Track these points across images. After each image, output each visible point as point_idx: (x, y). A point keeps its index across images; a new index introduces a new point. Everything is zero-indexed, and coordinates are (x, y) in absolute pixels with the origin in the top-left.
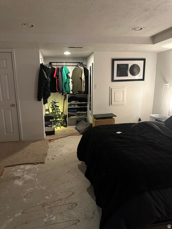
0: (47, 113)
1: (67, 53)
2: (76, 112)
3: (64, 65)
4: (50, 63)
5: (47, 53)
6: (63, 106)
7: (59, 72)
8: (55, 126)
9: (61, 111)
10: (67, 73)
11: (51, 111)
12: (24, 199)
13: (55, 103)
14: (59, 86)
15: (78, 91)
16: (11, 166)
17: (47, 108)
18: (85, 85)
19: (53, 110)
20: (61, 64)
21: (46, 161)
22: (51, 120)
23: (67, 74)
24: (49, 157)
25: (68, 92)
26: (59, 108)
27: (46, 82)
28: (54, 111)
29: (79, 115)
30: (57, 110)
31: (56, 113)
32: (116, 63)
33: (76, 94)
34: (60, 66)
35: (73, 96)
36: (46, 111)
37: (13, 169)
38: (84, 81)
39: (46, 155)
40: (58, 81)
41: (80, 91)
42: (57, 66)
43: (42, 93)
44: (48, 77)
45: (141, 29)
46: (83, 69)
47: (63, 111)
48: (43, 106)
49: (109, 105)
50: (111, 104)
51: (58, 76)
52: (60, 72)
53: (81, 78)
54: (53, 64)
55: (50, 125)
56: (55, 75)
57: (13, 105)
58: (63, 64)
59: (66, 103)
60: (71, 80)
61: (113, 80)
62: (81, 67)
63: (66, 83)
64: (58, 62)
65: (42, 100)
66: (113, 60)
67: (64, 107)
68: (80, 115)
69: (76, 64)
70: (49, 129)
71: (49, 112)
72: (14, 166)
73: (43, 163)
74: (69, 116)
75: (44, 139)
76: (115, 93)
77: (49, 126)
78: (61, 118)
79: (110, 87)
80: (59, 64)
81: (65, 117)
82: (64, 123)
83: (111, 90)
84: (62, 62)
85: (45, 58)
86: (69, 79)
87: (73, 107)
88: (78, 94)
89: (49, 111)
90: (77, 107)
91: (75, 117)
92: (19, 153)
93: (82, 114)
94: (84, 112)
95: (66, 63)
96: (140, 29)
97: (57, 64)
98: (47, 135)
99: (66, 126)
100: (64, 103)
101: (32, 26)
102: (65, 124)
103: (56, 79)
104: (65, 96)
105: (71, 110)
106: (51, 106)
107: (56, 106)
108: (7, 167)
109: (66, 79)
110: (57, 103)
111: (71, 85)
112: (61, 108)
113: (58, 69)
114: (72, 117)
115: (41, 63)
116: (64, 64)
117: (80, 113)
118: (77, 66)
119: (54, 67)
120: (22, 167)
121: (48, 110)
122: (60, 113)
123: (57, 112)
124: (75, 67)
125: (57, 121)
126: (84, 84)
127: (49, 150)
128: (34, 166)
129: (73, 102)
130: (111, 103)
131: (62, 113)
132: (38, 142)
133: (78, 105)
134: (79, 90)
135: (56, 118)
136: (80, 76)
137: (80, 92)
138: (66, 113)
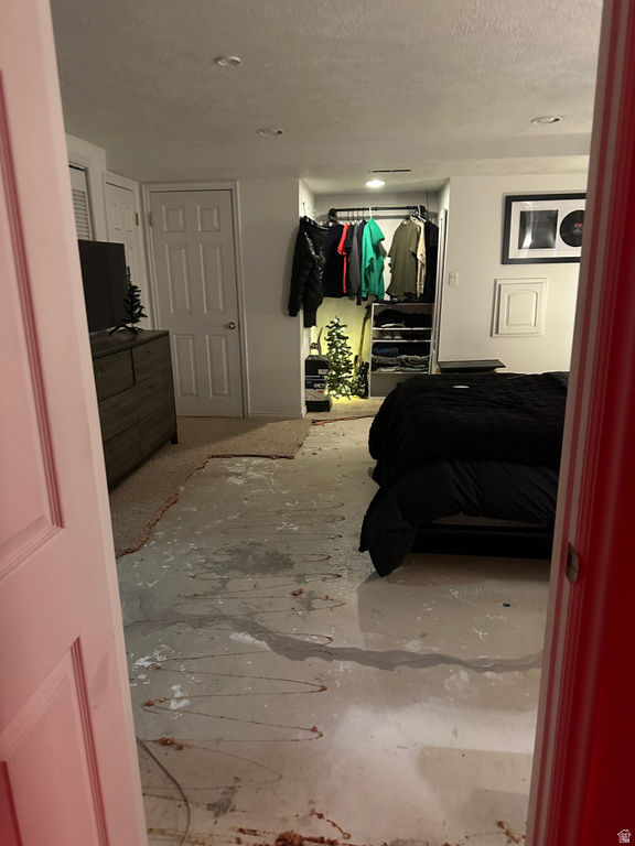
0: (315, 352)
1: (376, 184)
2: (396, 356)
3: (369, 217)
4: (333, 213)
5: (323, 186)
6: (358, 338)
7: (352, 237)
8: (334, 392)
9: (355, 351)
10: (376, 239)
11: (325, 350)
12: (245, 502)
13: (338, 326)
14: (351, 277)
15: (405, 294)
16: (223, 456)
17: (314, 340)
18: (426, 276)
19: (331, 346)
20: (360, 213)
21: (298, 456)
22: (320, 371)
23: (375, 241)
24: (307, 449)
25: (376, 296)
26: (348, 343)
27: (310, 265)
28: (334, 350)
29: (403, 365)
30: (341, 347)
31: (340, 356)
32: (517, 208)
33: (399, 302)
34: (358, 219)
35: (391, 307)
36: (311, 348)
37: (227, 461)
38: (422, 265)
39: (301, 446)
40: (348, 264)
41: (410, 293)
42: (348, 219)
43: (300, 297)
44: (317, 254)
45: (557, 120)
46: (422, 225)
47: (360, 354)
48: (304, 332)
49: (491, 335)
50: (497, 333)
51: (348, 249)
52: (355, 239)
53: (415, 255)
54: (339, 214)
55: (319, 385)
56: (340, 247)
57: (230, 326)
58: (366, 214)
59: (370, 328)
60: (387, 261)
61: (505, 260)
62: (417, 222)
63: (371, 268)
64: (353, 210)
65: (301, 314)
66: (509, 200)
67: (362, 342)
68: (406, 366)
69: (405, 213)
70: (314, 396)
71: (320, 352)
72: (229, 456)
73: (291, 458)
74: (376, 366)
75: (300, 417)
76: (509, 297)
77: (315, 386)
78: (353, 371)
79: (496, 281)
80: (355, 214)
81: (363, 371)
82: (359, 387)
83: (497, 290)
84: (363, 209)
85: (318, 198)
86: (381, 257)
87: (387, 340)
88: (405, 301)
89: (319, 349)
90: (398, 340)
91: (391, 370)
92: (239, 438)
93: (413, 364)
94: (418, 357)
95: (376, 209)
96: (552, 119)
97: (350, 215)
98: (309, 410)
99: (364, 396)
100: (364, 328)
101: (280, 132)
102: (361, 390)
103: (342, 257)
104: (369, 308)
105: (383, 351)
106: (325, 335)
107: (339, 335)
108: (213, 457)
109: (372, 259)
110: (343, 329)
111: (387, 276)
112: (353, 344)
113: (352, 227)
114: (383, 370)
115: (302, 215)
116: (371, 213)
117: (407, 360)
118: (407, 218)
119: (341, 223)
120: (245, 460)
121: (316, 346)
122: (352, 358)
123: (342, 353)
124: (401, 221)
125: (340, 380)
126: (422, 273)
127: (308, 438)
128: (270, 461)
129: (388, 327)
130: (495, 329)
131: (356, 357)
132: (286, 423)
133: (404, 335)
134: (407, 291)
135: (339, 371)
136: (412, 249)
137: (410, 297)
138: (367, 358)
